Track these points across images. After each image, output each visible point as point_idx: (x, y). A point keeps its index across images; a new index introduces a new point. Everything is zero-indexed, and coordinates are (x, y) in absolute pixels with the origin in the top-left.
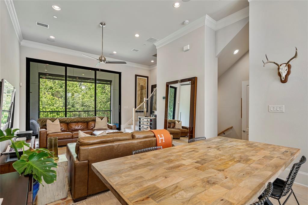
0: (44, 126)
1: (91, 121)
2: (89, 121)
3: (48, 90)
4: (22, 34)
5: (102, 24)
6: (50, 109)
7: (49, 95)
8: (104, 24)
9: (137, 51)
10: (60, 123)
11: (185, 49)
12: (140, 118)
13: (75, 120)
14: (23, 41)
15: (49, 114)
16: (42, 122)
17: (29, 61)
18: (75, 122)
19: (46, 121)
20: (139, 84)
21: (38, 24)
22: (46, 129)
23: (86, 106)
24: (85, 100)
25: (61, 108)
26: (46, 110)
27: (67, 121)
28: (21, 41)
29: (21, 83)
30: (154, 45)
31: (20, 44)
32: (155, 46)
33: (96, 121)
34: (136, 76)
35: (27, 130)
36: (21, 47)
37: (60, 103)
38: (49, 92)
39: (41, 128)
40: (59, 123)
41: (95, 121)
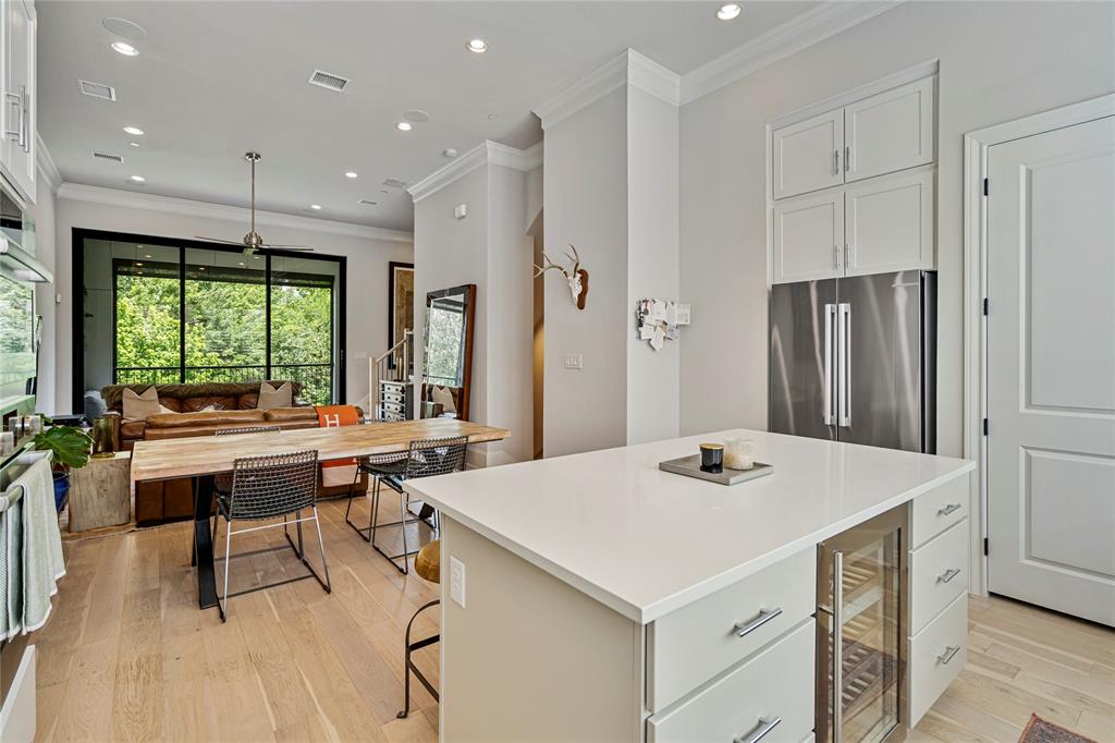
0: (117, 405)
1: (247, 393)
2: (242, 394)
3: (161, 297)
4: (59, 170)
5: (251, 157)
6: (163, 361)
7: (162, 313)
8: (258, 156)
9: (374, 204)
10: (159, 397)
11: (457, 215)
12: (383, 386)
13: (202, 391)
14: (64, 185)
15: (159, 374)
16: (112, 394)
17: (80, 236)
18: (201, 395)
19: (121, 393)
20: (402, 288)
21: (96, 155)
22: (121, 411)
23: (290, 349)
24: (286, 328)
25: (200, 354)
26: (150, 363)
27: (180, 393)
28: (58, 186)
29: (59, 296)
30: (407, 193)
31: (55, 195)
32: (410, 197)
33: (261, 391)
34: (392, 265)
35: (74, 413)
36: (57, 202)
37: (196, 338)
38: (165, 304)
39: (109, 410)
40: (156, 396)
41: (259, 392)
